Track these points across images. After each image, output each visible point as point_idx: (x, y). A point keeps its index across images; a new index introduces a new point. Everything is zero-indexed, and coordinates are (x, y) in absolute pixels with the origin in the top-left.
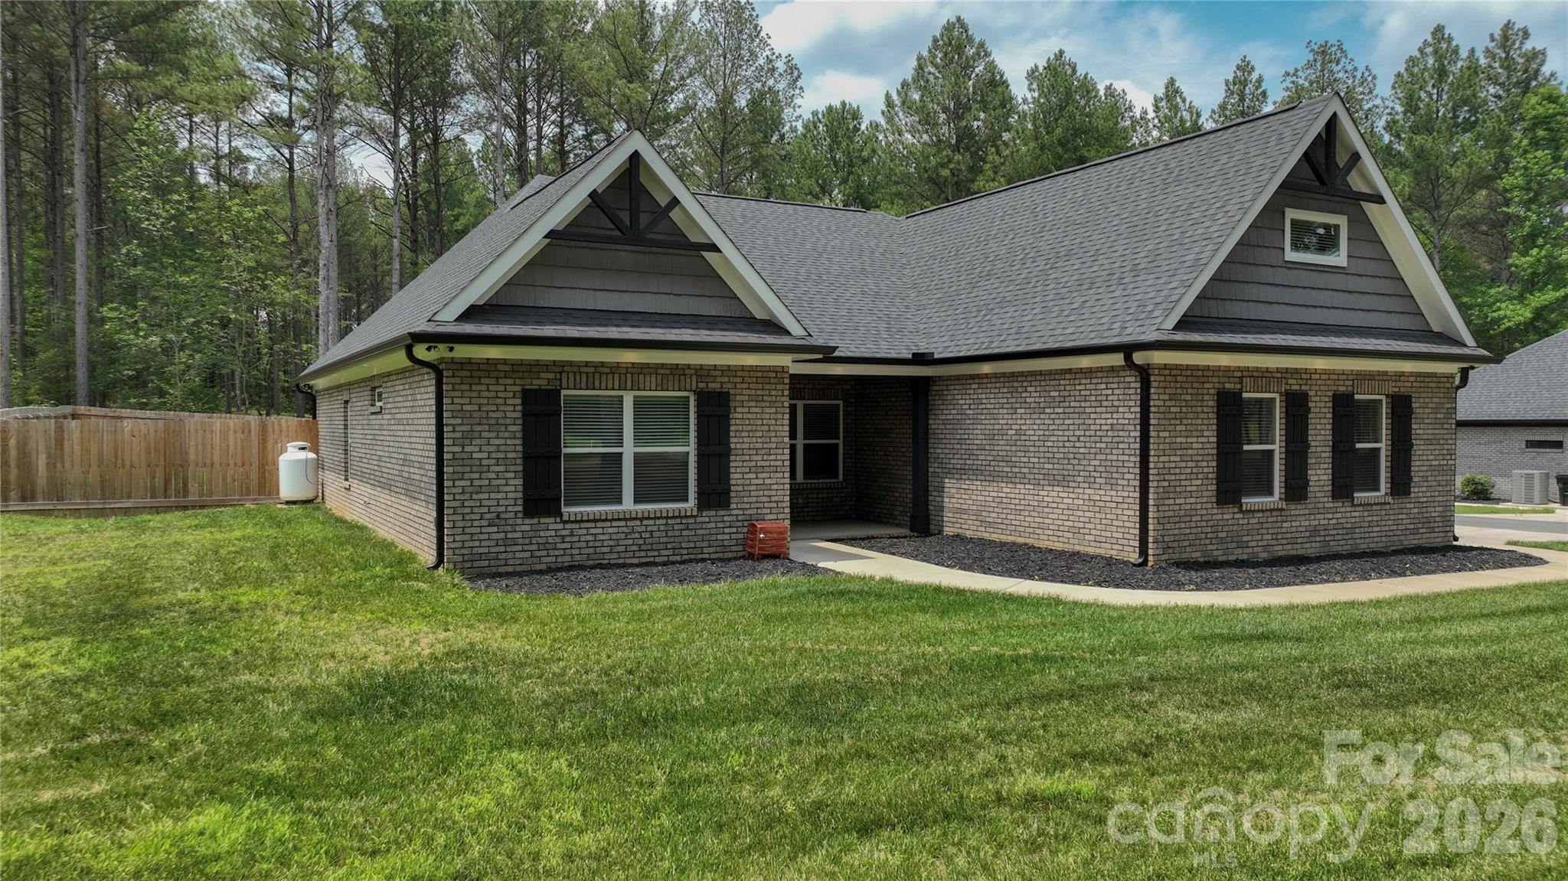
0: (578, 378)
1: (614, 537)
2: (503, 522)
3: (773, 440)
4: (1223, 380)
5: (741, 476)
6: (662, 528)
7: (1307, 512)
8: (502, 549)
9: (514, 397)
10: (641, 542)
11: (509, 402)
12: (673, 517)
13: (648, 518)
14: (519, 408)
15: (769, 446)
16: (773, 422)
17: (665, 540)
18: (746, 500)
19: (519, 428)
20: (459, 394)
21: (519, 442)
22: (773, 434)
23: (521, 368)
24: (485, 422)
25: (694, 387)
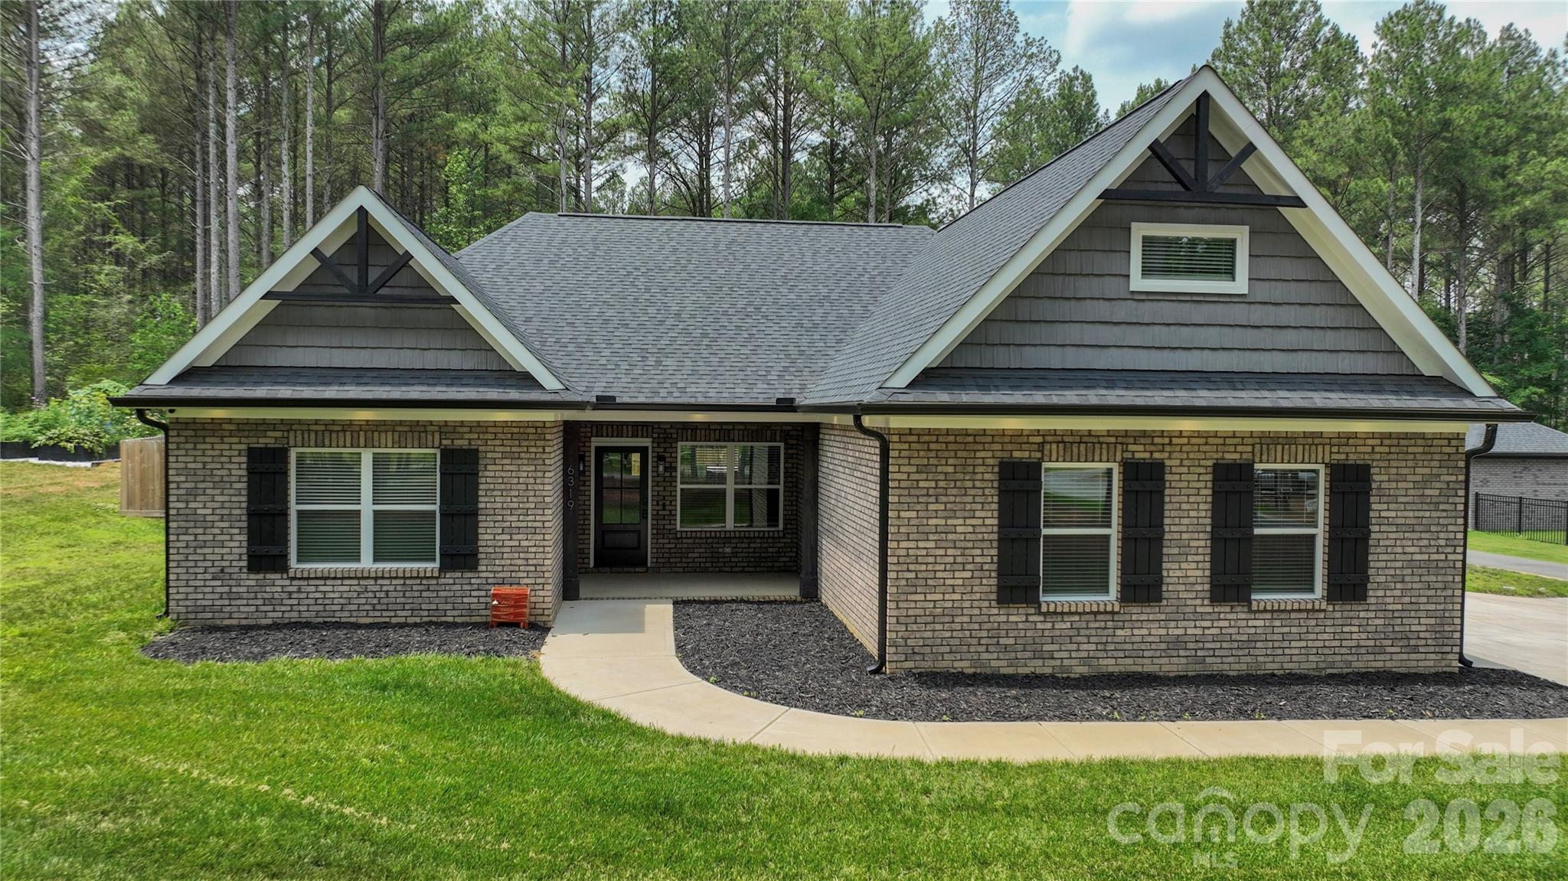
0: (306, 436)
1: (345, 595)
2: (227, 577)
3: (531, 499)
4: (1010, 447)
5: (492, 537)
6: (399, 588)
7: (1163, 617)
8: (227, 602)
9: (239, 455)
10: (375, 601)
11: (234, 460)
12: (411, 578)
13: (383, 578)
14: (244, 466)
15: (527, 506)
16: (532, 481)
17: (403, 600)
18: (497, 562)
19: (244, 485)
20: (183, 452)
21: (244, 499)
22: (532, 493)
23: (247, 428)
24: (209, 479)
25: (437, 444)
